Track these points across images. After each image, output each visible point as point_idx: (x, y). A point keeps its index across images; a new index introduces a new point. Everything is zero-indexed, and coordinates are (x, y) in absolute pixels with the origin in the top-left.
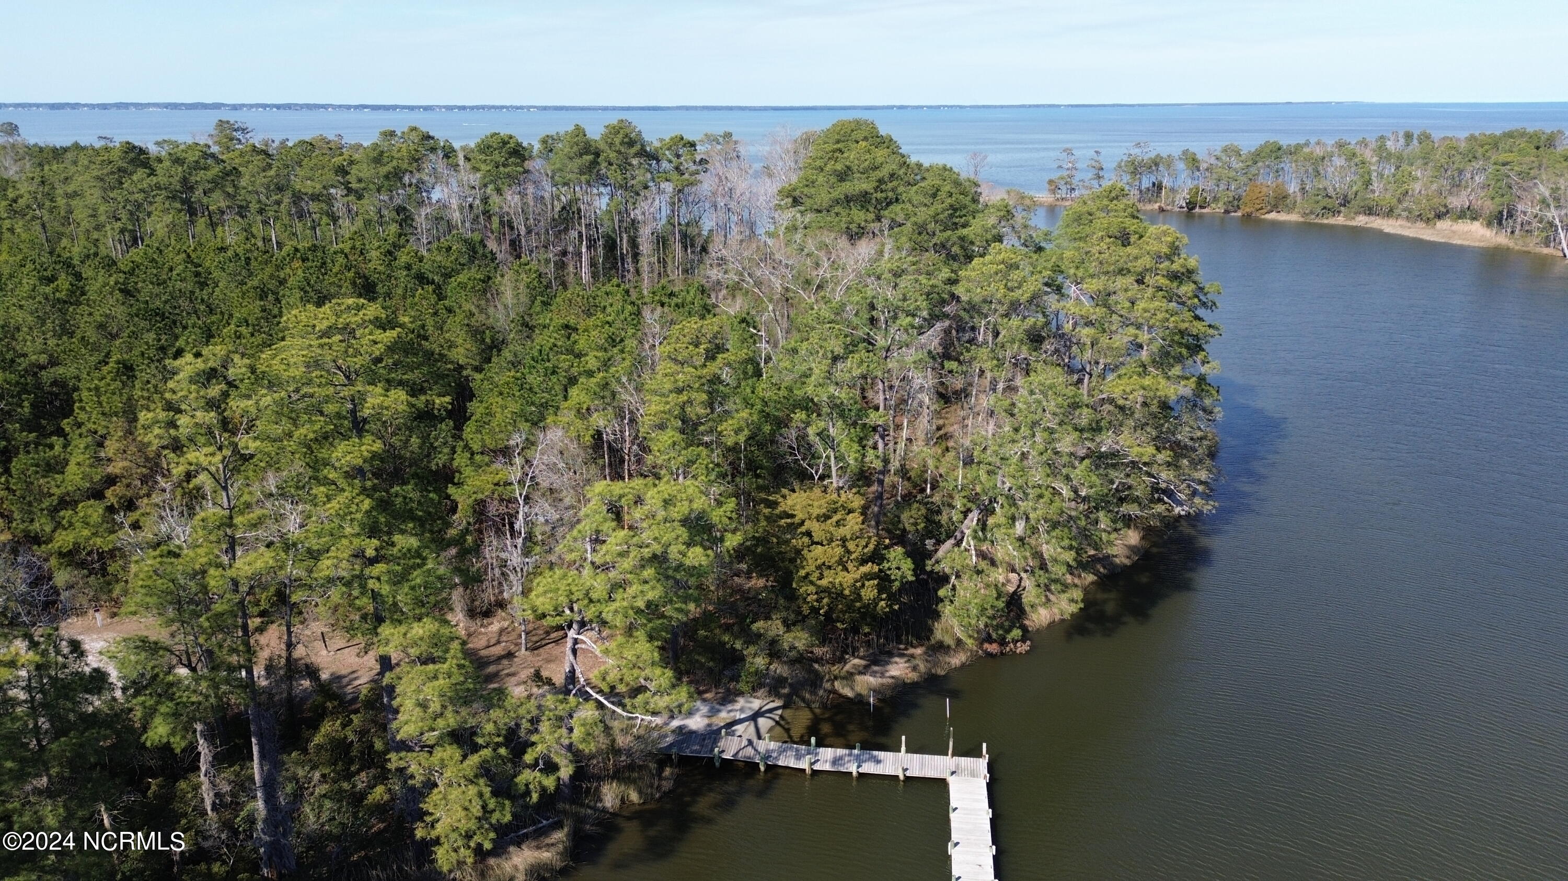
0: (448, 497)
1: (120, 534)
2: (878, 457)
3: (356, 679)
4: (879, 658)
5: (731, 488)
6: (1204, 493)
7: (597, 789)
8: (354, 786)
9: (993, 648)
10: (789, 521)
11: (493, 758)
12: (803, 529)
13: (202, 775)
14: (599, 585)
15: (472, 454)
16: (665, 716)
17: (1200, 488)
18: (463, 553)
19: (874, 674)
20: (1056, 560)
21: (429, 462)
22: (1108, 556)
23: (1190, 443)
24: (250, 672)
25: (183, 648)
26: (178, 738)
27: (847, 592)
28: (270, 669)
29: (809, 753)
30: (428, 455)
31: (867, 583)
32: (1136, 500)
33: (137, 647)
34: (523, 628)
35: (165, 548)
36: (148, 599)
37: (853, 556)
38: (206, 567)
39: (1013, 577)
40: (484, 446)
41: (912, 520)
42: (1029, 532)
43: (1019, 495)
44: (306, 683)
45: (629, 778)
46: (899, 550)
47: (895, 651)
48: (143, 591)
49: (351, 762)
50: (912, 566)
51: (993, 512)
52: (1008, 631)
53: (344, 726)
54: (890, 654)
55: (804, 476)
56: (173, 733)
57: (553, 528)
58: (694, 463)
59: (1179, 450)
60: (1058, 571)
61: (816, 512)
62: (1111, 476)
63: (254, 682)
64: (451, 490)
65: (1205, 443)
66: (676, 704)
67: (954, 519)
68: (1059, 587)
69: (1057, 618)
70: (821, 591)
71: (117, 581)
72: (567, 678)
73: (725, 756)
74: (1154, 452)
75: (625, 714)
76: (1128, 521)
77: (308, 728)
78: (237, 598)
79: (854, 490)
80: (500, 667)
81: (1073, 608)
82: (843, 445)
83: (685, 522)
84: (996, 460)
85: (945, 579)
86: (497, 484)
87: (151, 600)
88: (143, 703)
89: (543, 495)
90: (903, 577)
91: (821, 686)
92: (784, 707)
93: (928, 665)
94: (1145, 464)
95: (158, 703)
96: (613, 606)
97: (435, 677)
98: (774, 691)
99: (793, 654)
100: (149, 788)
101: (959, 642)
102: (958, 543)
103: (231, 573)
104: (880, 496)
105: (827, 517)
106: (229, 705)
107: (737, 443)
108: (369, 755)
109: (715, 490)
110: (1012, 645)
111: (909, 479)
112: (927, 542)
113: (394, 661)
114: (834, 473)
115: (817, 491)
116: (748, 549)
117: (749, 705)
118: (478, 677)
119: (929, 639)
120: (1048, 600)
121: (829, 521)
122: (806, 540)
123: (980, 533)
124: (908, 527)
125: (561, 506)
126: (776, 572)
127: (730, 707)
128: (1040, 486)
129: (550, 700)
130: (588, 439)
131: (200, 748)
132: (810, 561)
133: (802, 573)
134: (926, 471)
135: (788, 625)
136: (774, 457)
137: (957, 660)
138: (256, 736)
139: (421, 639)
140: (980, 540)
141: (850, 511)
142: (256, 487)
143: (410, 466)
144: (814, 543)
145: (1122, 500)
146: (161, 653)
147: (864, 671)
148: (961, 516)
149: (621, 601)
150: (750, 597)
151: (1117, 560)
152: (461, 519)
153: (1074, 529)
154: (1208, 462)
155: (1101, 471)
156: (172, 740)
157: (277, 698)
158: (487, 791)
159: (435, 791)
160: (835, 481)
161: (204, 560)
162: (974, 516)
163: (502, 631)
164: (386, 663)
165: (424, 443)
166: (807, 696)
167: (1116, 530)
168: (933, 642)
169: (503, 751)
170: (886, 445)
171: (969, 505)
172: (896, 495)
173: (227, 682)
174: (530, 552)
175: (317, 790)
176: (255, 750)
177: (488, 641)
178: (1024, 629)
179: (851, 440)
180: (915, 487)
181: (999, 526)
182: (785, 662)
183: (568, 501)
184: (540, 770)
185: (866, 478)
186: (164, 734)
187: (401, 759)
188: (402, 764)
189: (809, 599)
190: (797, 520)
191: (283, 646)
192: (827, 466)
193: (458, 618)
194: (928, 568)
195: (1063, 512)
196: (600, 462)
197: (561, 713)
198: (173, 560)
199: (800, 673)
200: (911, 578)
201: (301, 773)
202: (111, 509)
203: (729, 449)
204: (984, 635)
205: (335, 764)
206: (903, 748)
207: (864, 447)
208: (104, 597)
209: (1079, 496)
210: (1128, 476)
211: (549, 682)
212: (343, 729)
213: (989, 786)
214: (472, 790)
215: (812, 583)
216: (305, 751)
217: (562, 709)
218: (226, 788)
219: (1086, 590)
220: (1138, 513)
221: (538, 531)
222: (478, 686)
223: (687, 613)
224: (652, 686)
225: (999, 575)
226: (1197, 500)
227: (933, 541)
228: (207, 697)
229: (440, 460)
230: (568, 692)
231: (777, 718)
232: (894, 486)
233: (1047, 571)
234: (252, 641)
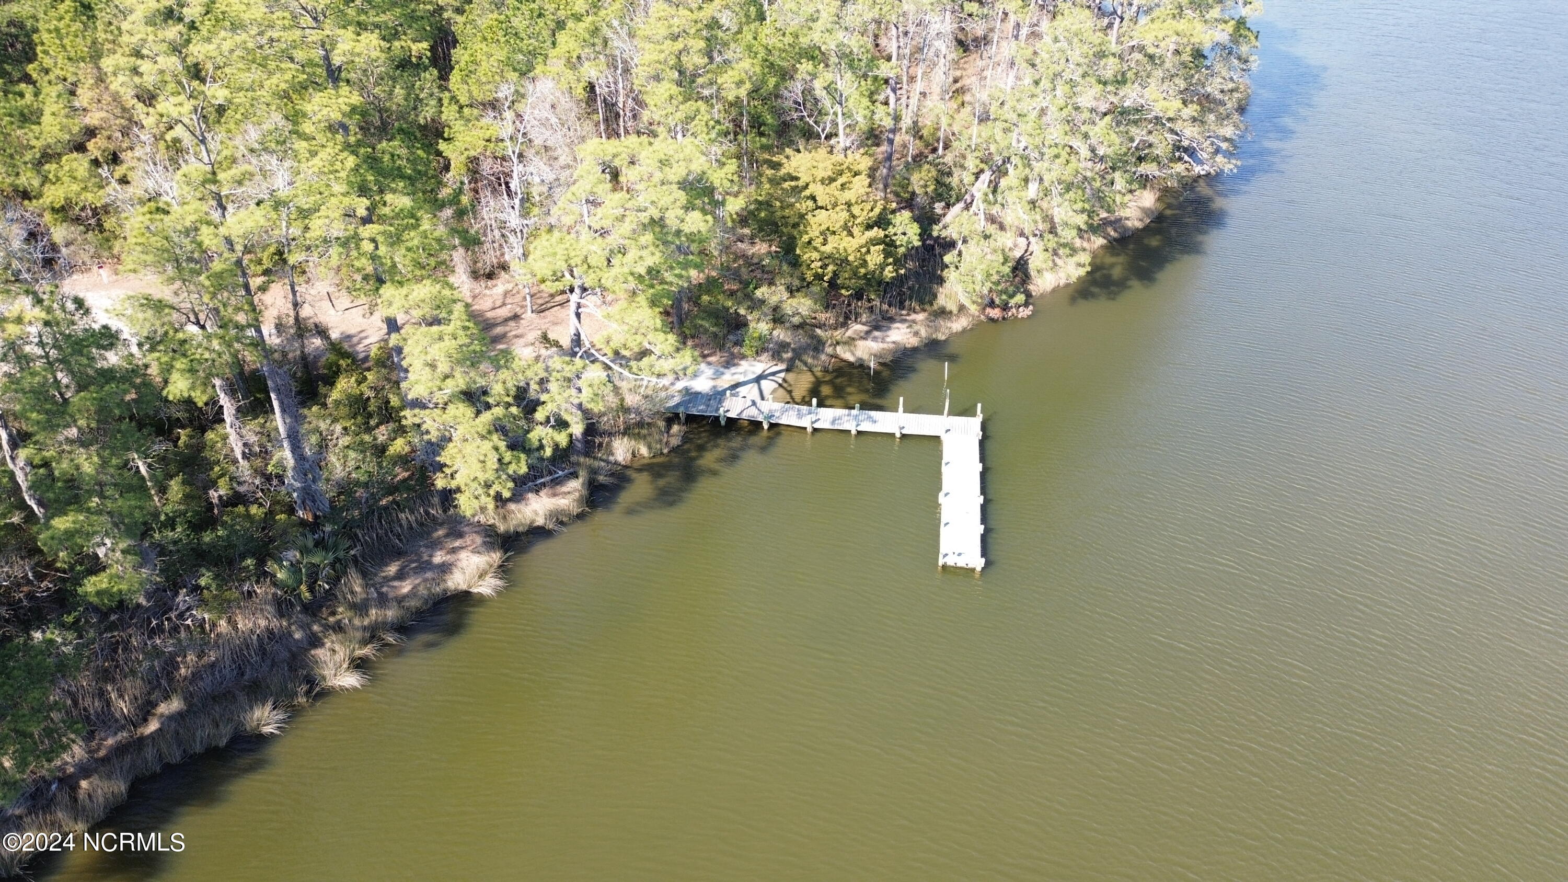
0: (439, 153)
1: (109, 189)
2: (889, 114)
3: (366, 338)
4: (881, 323)
5: (733, 148)
6: (1227, 151)
7: (609, 444)
8: (375, 439)
9: (995, 313)
10: (793, 183)
11: (505, 416)
12: (807, 193)
13: (228, 426)
14: (597, 250)
15: (461, 107)
16: (671, 377)
17: (1224, 146)
18: (461, 214)
19: (875, 339)
20: (1066, 224)
21: (417, 116)
22: (1121, 219)
23: (1219, 96)
24: (259, 330)
25: (189, 306)
26: (198, 393)
27: (851, 258)
28: (280, 327)
29: (810, 413)
30: (415, 108)
31: (872, 248)
32: (1156, 159)
33: (142, 305)
34: (527, 290)
35: (152, 204)
36: (144, 257)
37: (858, 221)
38: (198, 225)
39: (1022, 242)
40: (471, 97)
41: (922, 183)
42: (1041, 195)
43: (1035, 154)
44: (317, 342)
45: (639, 433)
46: (907, 214)
47: (897, 318)
48: (139, 248)
49: (370, 416)
50: (919, 231)
51: (1006, 173)
52: (1012, 296)
53: (359, 383)
54: (891, 320)
55: (809, 135)
56: (193, 388)
57: (550, 188)
58: (693, 119)
59: (1207, 103)
60: (1068, 235)
61: (820, 174)
62: (1131, 134)
63: (264, 341)
64: (442, 146)
65: (1236, 95)
66: (682, 367)
67: (965, 181)
68: (1067, 251)
69: (1062, 282)
70: (826, 259)
71: (116, 238)
72: (572, 341)
73: (729, 415)
74: (1181, 106)
75: (631, 376)
76: (1145, 181)
77: (325, 384)
78: (233, 258)
79: (862, 151)
80: (508, 329)
81: (1082, 272)
82: (851, 100)
83: (684, 185)
84: (1013, 117)
85: (950, 245)
86: (489, 141)
87: (150, 258)
88: (158, 359)
89: (537, 153)
90: (909, 242)
91: (823, 351)
92: (788, 370)
93: (930, 330)
94: (1170, 119)
95: (173, 359)
96: (614, 271)
97: (441, 338)
98: (776, 355)
99: (796, 320)
100: (179, 438)
101: (962, 308)
102: (968, 207)
103: (223, 231)
104: (889, 158)
105: (832, 180)
106: (244, 361)
107: (738, 98)
108: (386, 409)
109: (716, 149)
110: (1014, 310)
111: (921, 137)
112: (937, 205)
113: (399, 322)
114: (841, 132)
115: (823, 151)
116: (751, 213)
117: (752, 369)
118: (484, 339)
119: (932, 304)
120: (1055, 265)
121: (834, 184)
122: (810, 203)
123: (991, 196)
124: (918, 191)
125: (557, 165)
126: (780, 237)
127: (733, 370)
128: (1056, 145)
129: (557, 362)
130: (580, 92)
131: (222, 402)
132: (814, 227)
133: (806, 238)
134: (938, 129)
135: (791, 291)
136: (778, 112)
137: (958, 325)
138: (274, 391)
139: (423, 301)
140: (990, 203)
141: (856, 174)
142: (238, 141)
143: (398, 120)
144: (818, 208)
145: (1140, 159)
146: (167, 311)
147: (866, 336)
148: (973, 178)
149: (621, 266)
150: (753, 264)
151: (1129, 224)
152: (456, 175)
153: (1088, 191)
154: (1236, 116)
155: (1122, 128)
156: (193, 394)
157: (291, 355)
158: (502, 445)
159: (451, 445)
160: (842, 141)
161: (194, 218)
162: (986, 177)
163: (506, 293)
164: (393, 325)
165: (409, 94)
166: (810, 361)
167: (1131, 191)
168: (935, 307)
169: (514, 410)
170: (898, 100)
171: (982, 166)
172: (906, 155)
173: (238, 340)
174: (528, 213)
175: (341, 442)
176: (276, 404)
177: (494, 302)
178: (1028, 295)
179: (862, 94)
180: (927, 145)
181: (1010, 188)
182: (788, 329)
183: (563, 160)
184: (553, 427)
185: (876, 137)
186: (185, 389)
187: (415, 416)
188: (417, 421)
189: (813, 266)
190: (801, 183)
191: (290, 306)
192: (835, 124)
193: (461, 278)
194: (935, 234)
195: (1078, 172)
196: (595, 117)
197: (568, 375)
198: (162, 216)
199: (802, 339)
200: (917, 243)
201: (323, 426)
202: (96, 163)
203: (731, 105)
204: (987, 301)
205: (354, 417)
206: (901, 408)
207: (874, 102)
208: (106, 254)
209: (1096, 155)
210: (1150, 132)
211: (556, 344)
212: (359, 385)
213: (982, 443)
214: (487, 446)
215: (816, 249)
216: (324, 405)
217: (569, 371)
218: (253, 439)
219: (1094, 256)
220: (1157, 173)
221: (535, 191)
222: (484, 349)
223: (688, 279)
224: (657, 351)
225: (1006, 240)
226: (1219, 158)
227: (943, 204)
228: (220, 355)
229: (427, 114)
230: (574, 354)
231: (780, 381)
232: (905, 146)
233: (1057, 235)
234: (256, 301)
